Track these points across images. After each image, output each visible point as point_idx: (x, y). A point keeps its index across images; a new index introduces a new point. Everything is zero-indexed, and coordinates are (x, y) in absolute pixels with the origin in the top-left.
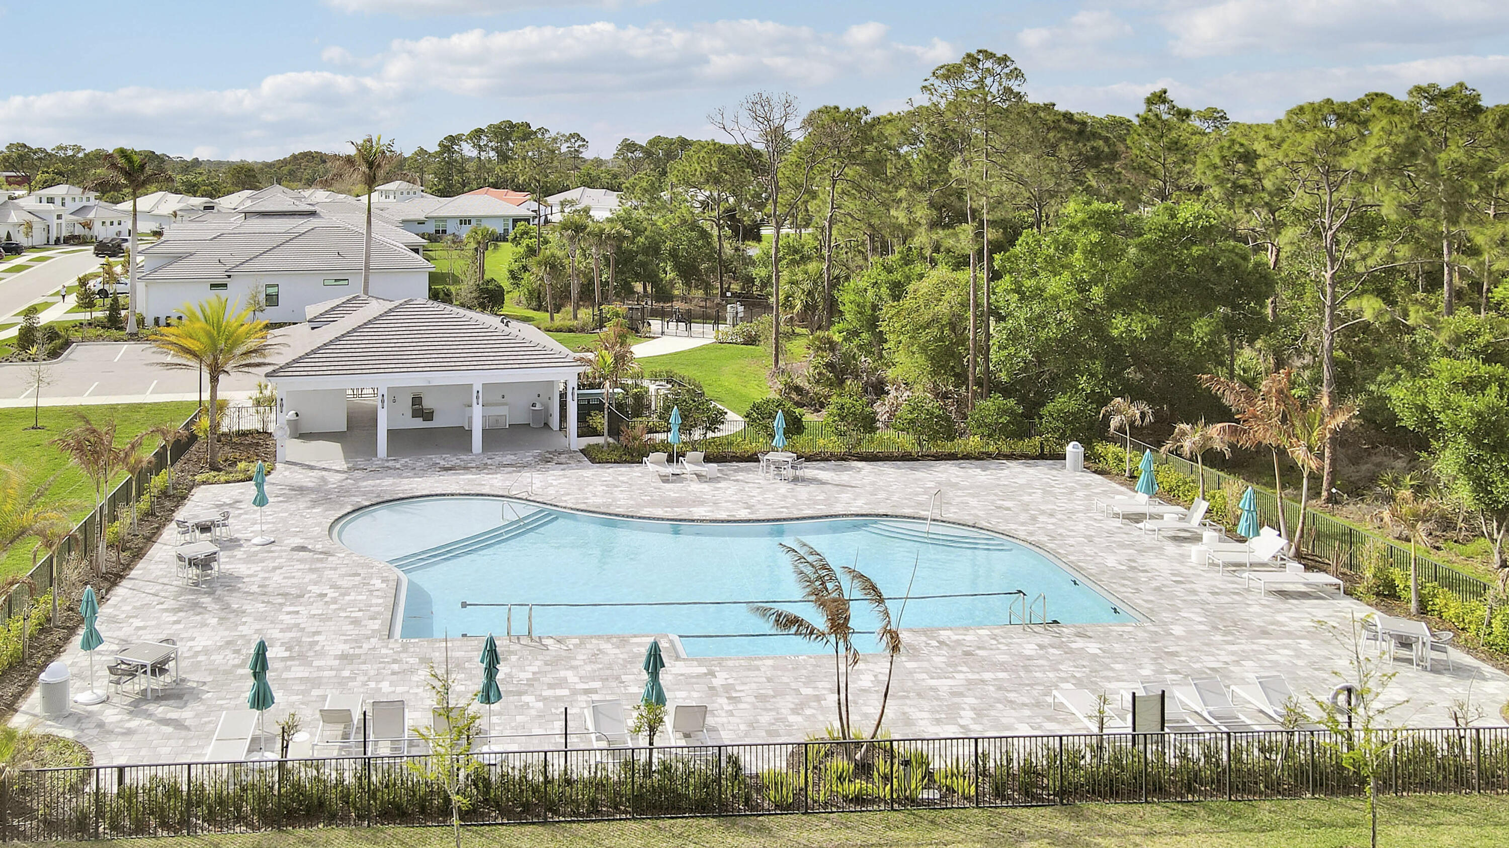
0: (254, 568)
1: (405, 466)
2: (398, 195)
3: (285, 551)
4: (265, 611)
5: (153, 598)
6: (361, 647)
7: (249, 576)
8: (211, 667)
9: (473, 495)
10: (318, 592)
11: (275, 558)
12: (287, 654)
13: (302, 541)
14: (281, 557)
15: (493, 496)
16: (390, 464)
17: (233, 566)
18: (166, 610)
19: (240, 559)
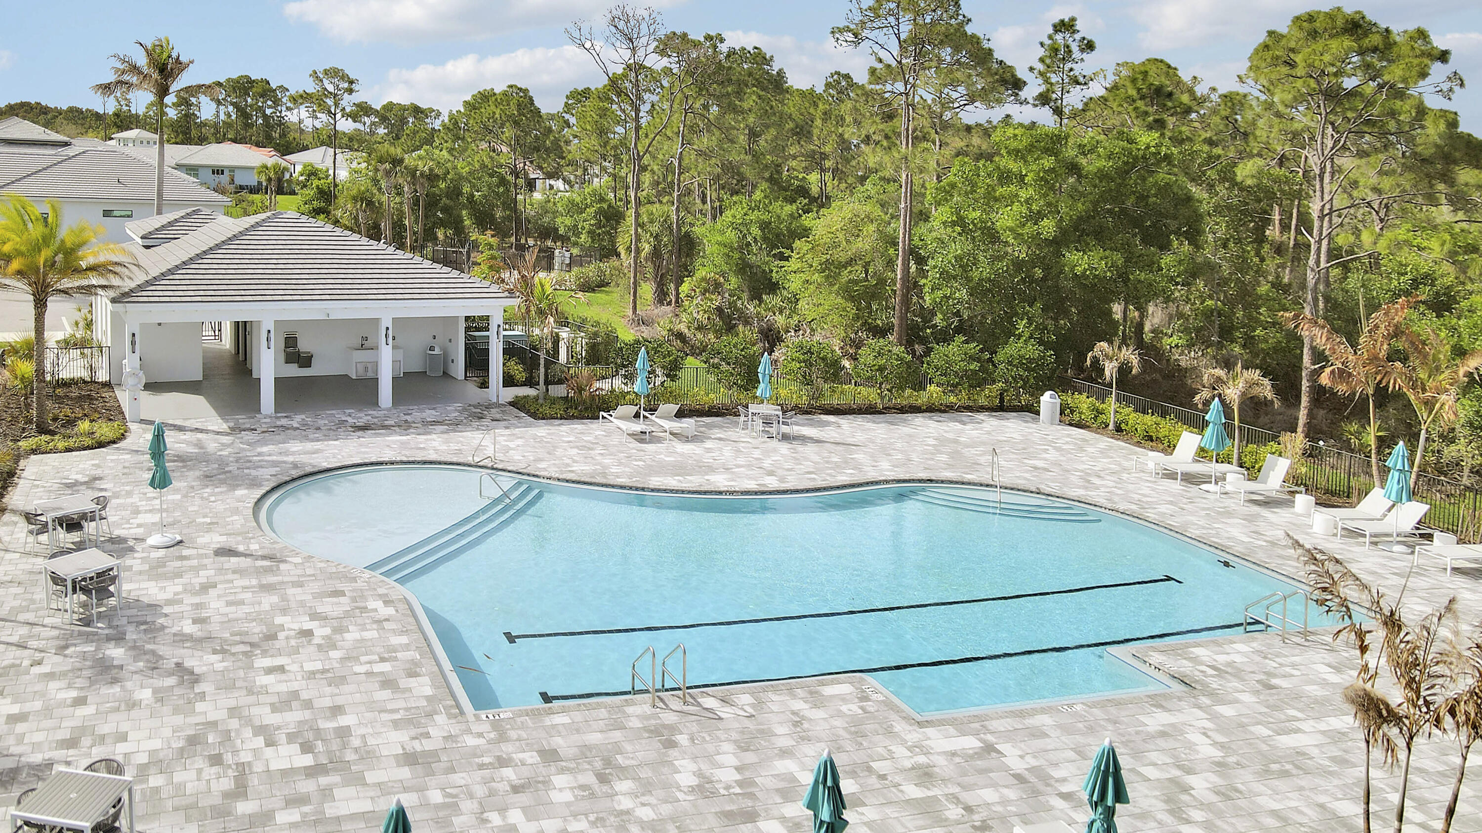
0: (172, 588)
1: (305, 426)
2: (138, 142)
3: (206, 556)
4: (226, 669)
5: (19, 652)
6: (427, 735)
7: (169, 602)
8: (184, 802)
9: (419, 462)
10: (296, 626)
11: (196, 569)
12: (308, 760)
13: (224, 538)
14: (204, 567)
15: (446, 463)
16: (284, 422)
17: (136, 586)
18: (51, 676)
19: (140, 573)
